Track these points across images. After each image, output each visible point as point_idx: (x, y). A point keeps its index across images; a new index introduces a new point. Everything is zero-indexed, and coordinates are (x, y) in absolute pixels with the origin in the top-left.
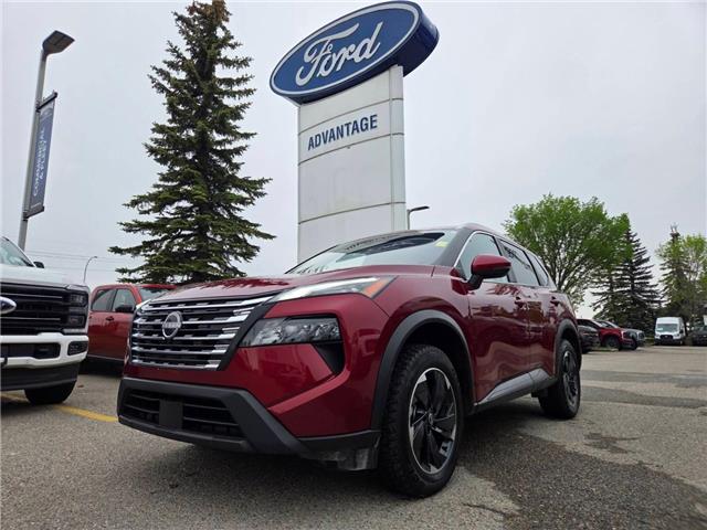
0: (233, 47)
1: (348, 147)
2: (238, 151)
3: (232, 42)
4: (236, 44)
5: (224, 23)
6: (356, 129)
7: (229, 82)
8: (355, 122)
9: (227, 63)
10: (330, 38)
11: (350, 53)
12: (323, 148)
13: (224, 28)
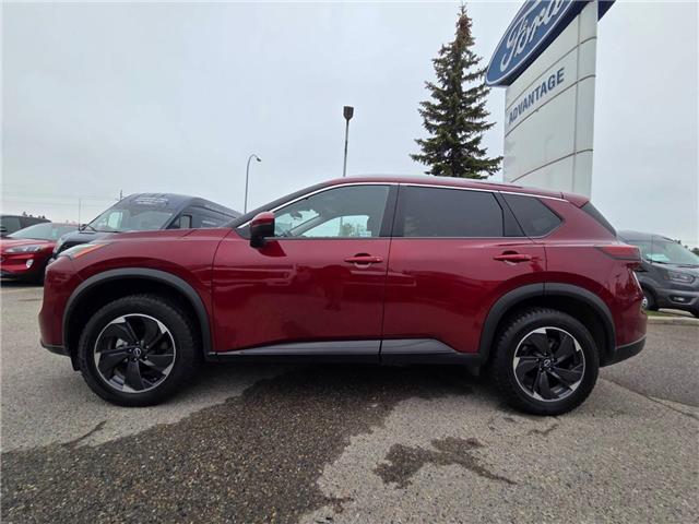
0: (476, 63)
1: (537, 110)
2: (477, 141)
3: (475, 59)
4: (478, 60)
5: (468, 48)
6: (544, 91)
7: (474, 91)
8: (544, 84)
9: (472, 77)
10: (525, 16)
11: (541, 19)
12: (519, 118)
13: (468, 52)
